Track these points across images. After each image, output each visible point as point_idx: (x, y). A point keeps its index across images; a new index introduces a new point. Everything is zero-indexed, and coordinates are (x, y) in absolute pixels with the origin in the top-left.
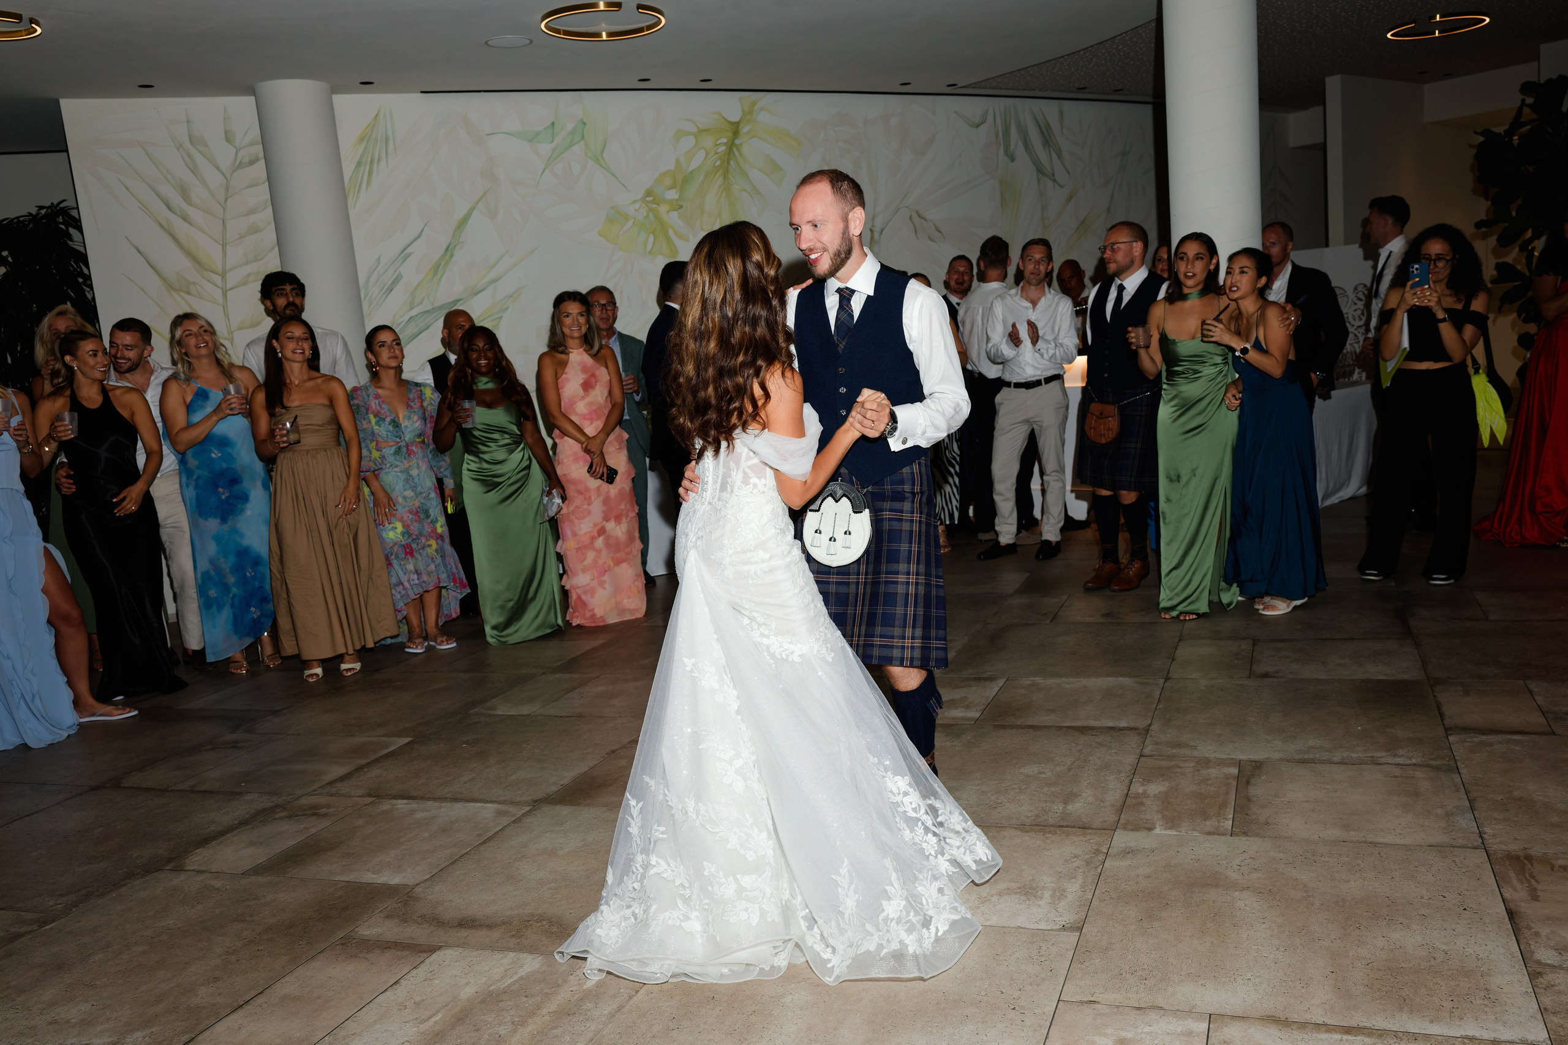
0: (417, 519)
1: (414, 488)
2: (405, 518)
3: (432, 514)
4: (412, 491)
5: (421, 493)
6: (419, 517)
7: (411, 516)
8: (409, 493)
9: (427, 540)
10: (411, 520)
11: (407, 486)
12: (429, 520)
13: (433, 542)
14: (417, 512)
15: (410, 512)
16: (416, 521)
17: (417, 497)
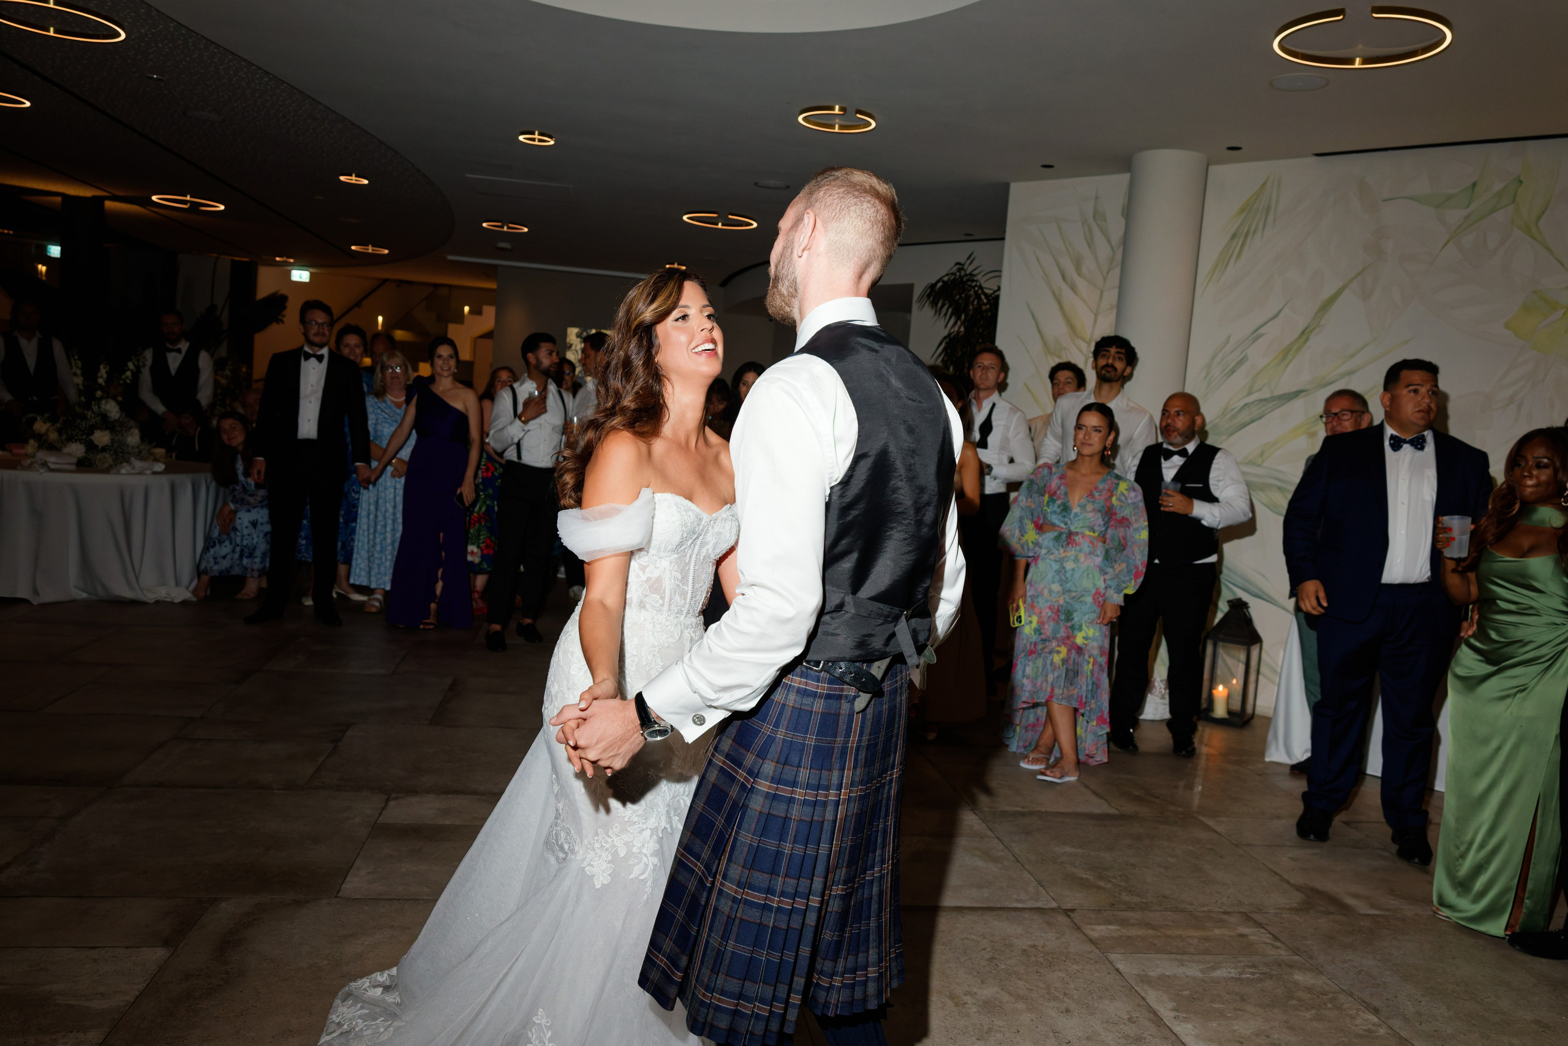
0: (1056, 618)
1: (1062, 582)
2: (1044, 614)
3: (1076, 619)
4: (1061, 585)
5: (1070, 591)
6: (1058, 616)
7: (1050, 614)
8: (1056, 587)
9: (1058, 646)
10: (1049, 617)
11: (1057, 578)
12: (1069, 624)
13: (1064, 650)
14: (1058, 610)
15: (1050, 608)
16: (1054, 619)
17: (1064, 593)
